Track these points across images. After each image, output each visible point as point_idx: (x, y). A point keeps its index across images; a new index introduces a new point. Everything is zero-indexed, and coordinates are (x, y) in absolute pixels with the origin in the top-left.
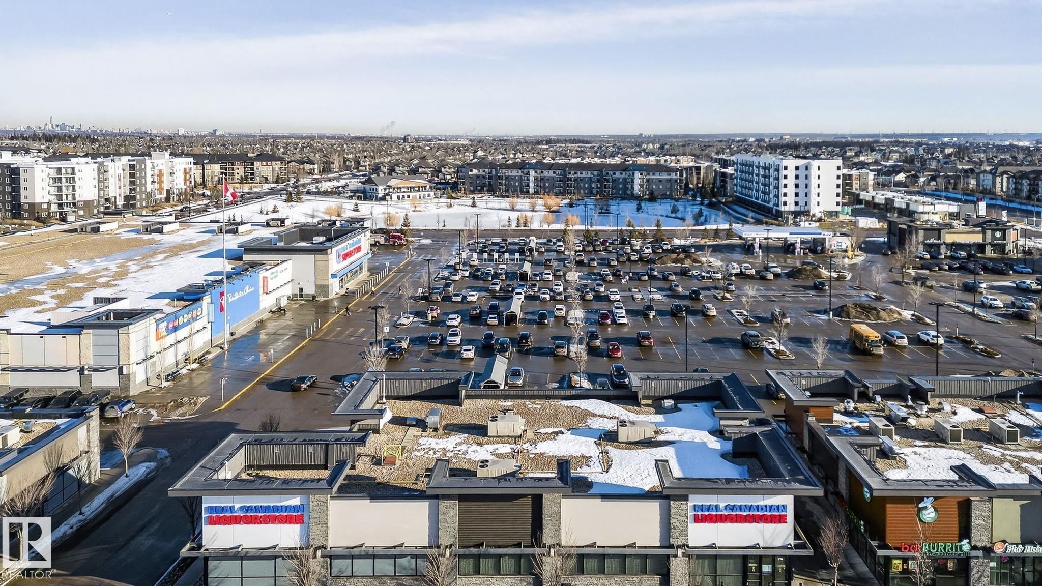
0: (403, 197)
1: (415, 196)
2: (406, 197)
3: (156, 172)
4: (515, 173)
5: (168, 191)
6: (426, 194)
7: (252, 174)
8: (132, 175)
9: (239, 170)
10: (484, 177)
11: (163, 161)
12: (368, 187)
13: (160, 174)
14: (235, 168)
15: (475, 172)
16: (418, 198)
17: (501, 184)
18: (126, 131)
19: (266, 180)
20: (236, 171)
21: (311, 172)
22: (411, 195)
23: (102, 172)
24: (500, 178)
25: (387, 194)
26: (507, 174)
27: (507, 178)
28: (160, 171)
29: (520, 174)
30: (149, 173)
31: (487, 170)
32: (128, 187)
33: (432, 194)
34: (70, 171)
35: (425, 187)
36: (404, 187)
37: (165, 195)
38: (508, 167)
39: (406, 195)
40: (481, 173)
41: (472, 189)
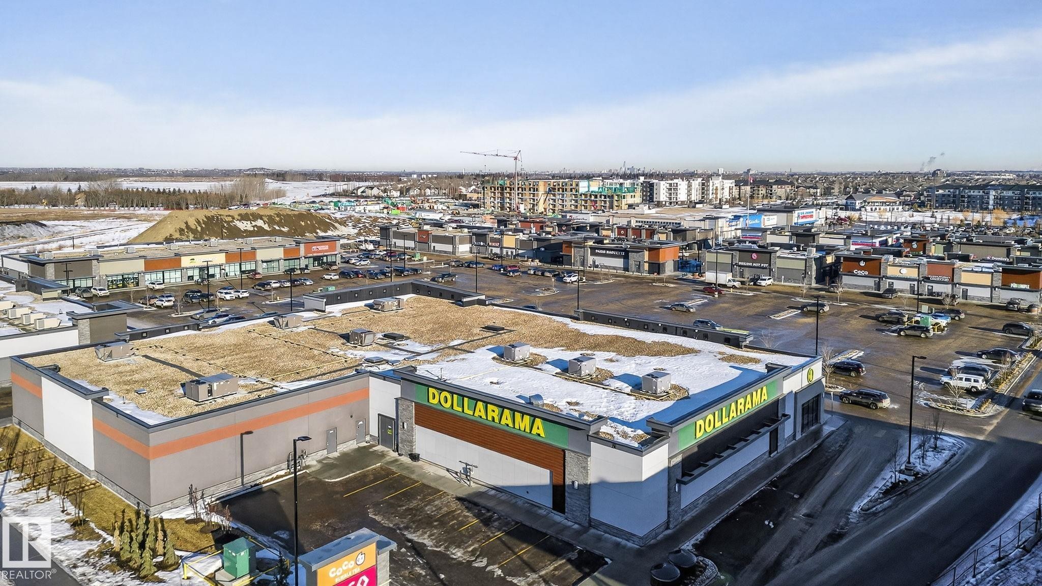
0: (876, 209)
1: (886, 209)
2: (878, 209)
3: (715, 188)
4: (976, 193)
5: (720, 199)
6: (896, 207)
7: (771, 194)
8: (703, 189)
9: (763, 191)
10: (949, 196)
11: (719, 181)
12: (849, 202)
13: (717, 189)
14: (760, 189)
15: (941, 192)
16: (888, 210)
17: (963, 201)
18: (677, 172)
19: (780, 198)
20: (760, 192)
21: (815, 195)
22: (882, 208)
23: (689, 186)
24: (963, 197)
25: (863, 207)
26: (969, 194)
27: (969, 197)
28: (717, 187)
29: (981, 193)
30: (711, 188)
31: (952, 190)
32: (700, 196)
33: (901, 207)
34: (675, 185)
35: (895, 203)
36: (877, 202)
37: (718, 202)
38: (970, 188)
39: (878, 208)
40: (947, 192)
41: (937, 205)
